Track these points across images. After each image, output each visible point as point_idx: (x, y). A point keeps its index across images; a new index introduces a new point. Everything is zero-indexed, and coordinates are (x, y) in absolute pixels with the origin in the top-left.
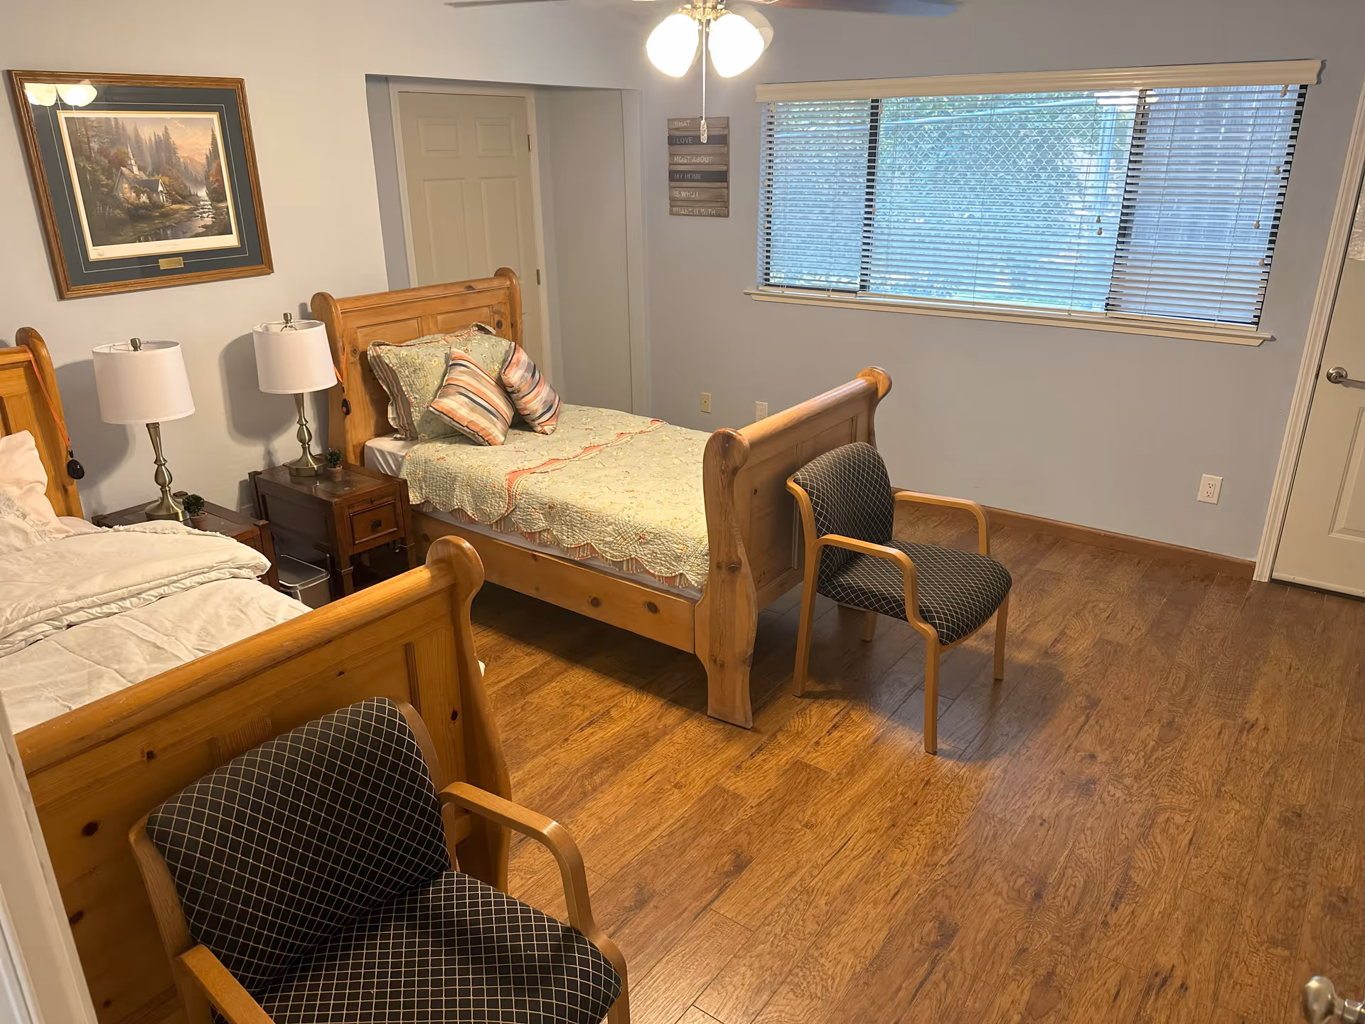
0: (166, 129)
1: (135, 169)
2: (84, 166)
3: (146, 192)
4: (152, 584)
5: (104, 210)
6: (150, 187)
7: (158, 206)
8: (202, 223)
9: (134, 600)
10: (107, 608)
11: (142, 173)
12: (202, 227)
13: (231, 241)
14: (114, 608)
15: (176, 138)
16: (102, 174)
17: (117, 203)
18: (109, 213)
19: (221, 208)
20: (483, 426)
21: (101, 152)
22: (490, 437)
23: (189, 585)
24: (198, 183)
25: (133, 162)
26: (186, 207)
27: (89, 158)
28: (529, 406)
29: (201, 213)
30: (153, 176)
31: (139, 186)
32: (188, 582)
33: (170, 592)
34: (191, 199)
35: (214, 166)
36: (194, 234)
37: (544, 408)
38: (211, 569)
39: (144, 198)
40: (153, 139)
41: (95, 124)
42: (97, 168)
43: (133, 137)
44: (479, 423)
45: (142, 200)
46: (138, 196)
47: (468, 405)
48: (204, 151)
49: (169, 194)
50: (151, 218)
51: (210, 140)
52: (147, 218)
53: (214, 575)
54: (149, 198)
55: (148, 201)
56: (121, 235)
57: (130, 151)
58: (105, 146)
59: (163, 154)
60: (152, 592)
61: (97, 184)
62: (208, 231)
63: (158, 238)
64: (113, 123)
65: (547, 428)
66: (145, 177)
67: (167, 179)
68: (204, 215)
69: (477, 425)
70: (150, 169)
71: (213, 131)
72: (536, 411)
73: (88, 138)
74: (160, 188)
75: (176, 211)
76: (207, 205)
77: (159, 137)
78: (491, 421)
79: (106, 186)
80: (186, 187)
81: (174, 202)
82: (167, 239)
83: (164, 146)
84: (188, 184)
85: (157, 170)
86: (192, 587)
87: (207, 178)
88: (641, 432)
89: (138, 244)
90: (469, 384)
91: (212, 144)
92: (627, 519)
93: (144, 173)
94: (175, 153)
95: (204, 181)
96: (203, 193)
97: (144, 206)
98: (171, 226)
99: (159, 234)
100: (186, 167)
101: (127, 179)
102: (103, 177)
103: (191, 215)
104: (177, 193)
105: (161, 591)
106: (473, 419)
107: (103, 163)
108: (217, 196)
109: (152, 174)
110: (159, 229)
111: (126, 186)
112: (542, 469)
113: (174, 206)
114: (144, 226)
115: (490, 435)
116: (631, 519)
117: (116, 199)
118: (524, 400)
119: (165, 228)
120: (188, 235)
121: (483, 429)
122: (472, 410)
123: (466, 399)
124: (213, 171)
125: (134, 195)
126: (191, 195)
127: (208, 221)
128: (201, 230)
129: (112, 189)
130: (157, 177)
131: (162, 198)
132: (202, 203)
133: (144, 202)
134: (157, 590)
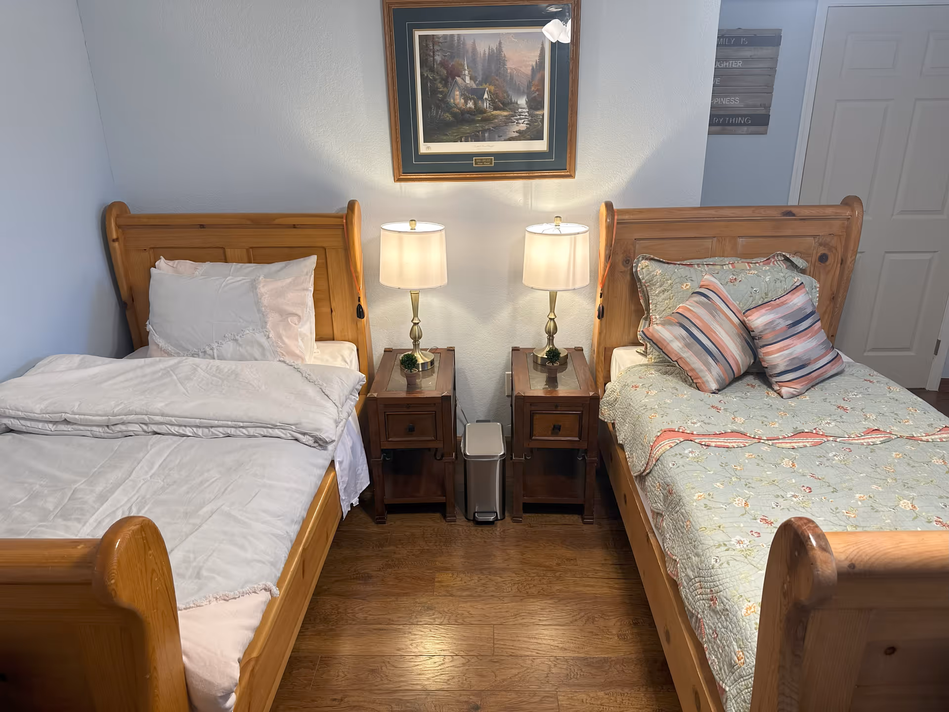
0: (500, 43)
1: (468, 79)
2: (427, 76)
3: (473, 99)
4: (221, 423)
5: (437, 113)
6: (476, 94)
7: (482, 111)
8: (517, 128)
9: (206, 430)
10: (183, 430)
11: (473, 82)
12: (517, 132)
13: (541, 146)
14: (188, 431)
15: (507, 52)
16: (440, 82)
17: (448, 108)
18: (440, 116)
19: (537, 115)
20: (693, 366)
21: (443, 64)
22: (699, 381)
23: (252, 434)
24: (520, 93)
25: (467, 72)
26: (505, 113)
27: (432, 70)
28: (767, 358)
29: (517, 120)
30: (481, 85)
31: (469, 94)
32: (252, 431)
33: (235, 434)
34: (511, 106)
35: (538, 76)
36: (507, 138)
37: (787, 366)
38: (274, 427)
39: (471, 104)
40: (487, 52)
41: (441, 40)
42: (437, 77)
43: (470, 51)
44: (690, 362)
45: (468, 106)
46: (466, 103)
47: (684, 339)
48: (531, 63)
49: (492, 101)
50: (473, 121)
51: (538, 53)
52: (471, 122)
53: (277, 432)
54: (475, 104)
55: (473, 107)
56: (447, 135)
57: (465, 63)
58: (446, 58)
59: (493, 67)
60: (221, 430)
61: (435, 91)
62: (522, 136)
63: (477, 139)
64: (456, 38)
65: (784, 390)
66: (474, 86)
67: (492, 88)
68: (520, 121)
69: (687, 363)
70: (480, 79)
71: (543, 45)
72: (775, 366)
73: (434, 52)
74: (486, 96)
75: (495, 117)
76: (524, 112)
77: (493, 51)
78: (707, 364)
79: (441, 93)
80: (508, 96)
81: (495, 109)
82: (484, 140)
83: (496, 58)
84: (510, 93)
85: (486, 79)
86: (254, 436)
87: (529, 87)
88: (911, 438)
89: (459, 143)
90: (699, 318)
91: (539, 56)
92: (713, 562)
93: (475, 82)
94: (504, 64)
95: (526, 90)
96: (522, 101)
97: (470, 112)
98: (489, 129)
99: (478, 136)
100: (512, 78)
101: (459, 88)
102: (440, 85)
103: (508, 121)
104: (500, 101)
105: (229, 431)
106: (684, 355)
107: (442, 73)
108: (535, 104)
109: (481, 83)
110: (479, 132)
111: (457, 93)
112: (705, 440)
113: (495, 112)
114: (466, 128)
115: (700, 378)
116: (717, 565)
117: (447, 103)
118: (765, 350)
119: (484, 131)
120: (502, 138)
121: (693, 370)
122: (688, 346)
123: (684, 333)
124: (536, 82)
125: (463, 101)
126: (511, 103)
127: (523, 127)
128: (516, 134)
129: (445, 96)
130: (484, 86)
131: (486, 105)
132: (520, 110)
133: (470, 108)
134: (226, 429)
